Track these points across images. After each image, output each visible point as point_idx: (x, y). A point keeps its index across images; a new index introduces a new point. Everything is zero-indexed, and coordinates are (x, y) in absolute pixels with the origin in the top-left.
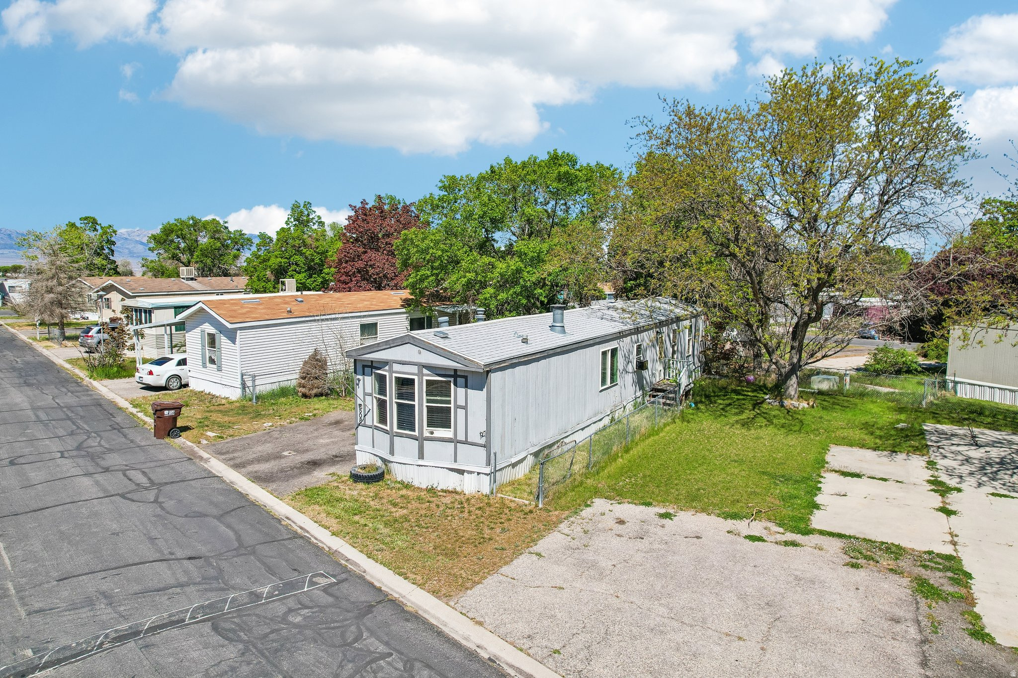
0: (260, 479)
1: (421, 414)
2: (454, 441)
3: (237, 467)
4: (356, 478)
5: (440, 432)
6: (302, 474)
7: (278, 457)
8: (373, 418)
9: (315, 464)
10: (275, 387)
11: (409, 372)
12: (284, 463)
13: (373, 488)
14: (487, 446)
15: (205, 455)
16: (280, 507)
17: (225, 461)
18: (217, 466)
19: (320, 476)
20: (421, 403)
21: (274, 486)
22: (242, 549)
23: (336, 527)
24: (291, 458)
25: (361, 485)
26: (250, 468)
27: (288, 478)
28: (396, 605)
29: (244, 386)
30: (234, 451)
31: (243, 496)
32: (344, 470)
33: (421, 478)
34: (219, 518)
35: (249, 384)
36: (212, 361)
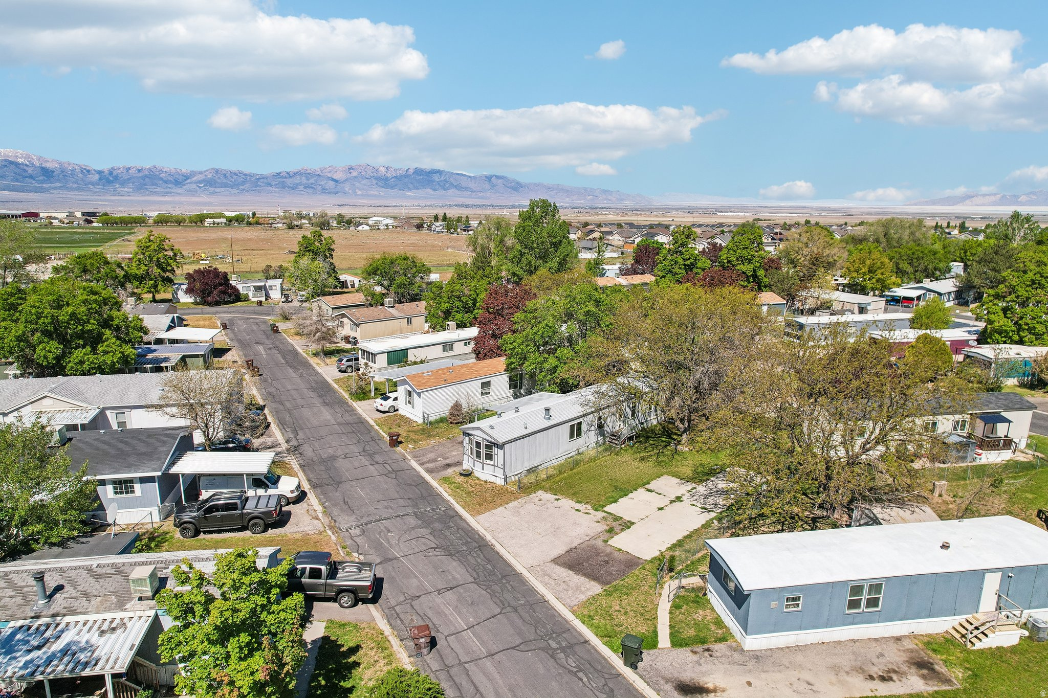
0: (429, 471)
1: (483, 455)
2: (494, 465)
3: (421, 464)
4: (461, 474)
5: (489, 462)
6: (443, 470)
7: (435, 461)
8: (468, 452)
9: (449, 465)
10: (438, 417)
11: (480, 440)
12: (438, 464)
13: (467, 479)
14: (504, 469)
15: (410, 458)
16: (434, 484)
17: (416, 461)
18: (414, 464)
19: (450, 471)
20: (483, 451)
21: (433, 474)
22: (423, 497)
23: (450, 493)
24: (441, 462)
25: (462, 477)
26: (426, 466)
27: (438, 471)
28: (460, 517)
29: (424, 417)
30: (420, 456)
31: (423, 478)
32: (458, 469)
33: (483, 477)
34: (416, 486)
35: (426, 416)
36: (410, 402)
